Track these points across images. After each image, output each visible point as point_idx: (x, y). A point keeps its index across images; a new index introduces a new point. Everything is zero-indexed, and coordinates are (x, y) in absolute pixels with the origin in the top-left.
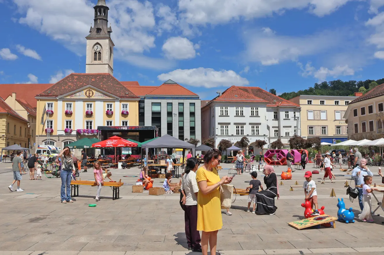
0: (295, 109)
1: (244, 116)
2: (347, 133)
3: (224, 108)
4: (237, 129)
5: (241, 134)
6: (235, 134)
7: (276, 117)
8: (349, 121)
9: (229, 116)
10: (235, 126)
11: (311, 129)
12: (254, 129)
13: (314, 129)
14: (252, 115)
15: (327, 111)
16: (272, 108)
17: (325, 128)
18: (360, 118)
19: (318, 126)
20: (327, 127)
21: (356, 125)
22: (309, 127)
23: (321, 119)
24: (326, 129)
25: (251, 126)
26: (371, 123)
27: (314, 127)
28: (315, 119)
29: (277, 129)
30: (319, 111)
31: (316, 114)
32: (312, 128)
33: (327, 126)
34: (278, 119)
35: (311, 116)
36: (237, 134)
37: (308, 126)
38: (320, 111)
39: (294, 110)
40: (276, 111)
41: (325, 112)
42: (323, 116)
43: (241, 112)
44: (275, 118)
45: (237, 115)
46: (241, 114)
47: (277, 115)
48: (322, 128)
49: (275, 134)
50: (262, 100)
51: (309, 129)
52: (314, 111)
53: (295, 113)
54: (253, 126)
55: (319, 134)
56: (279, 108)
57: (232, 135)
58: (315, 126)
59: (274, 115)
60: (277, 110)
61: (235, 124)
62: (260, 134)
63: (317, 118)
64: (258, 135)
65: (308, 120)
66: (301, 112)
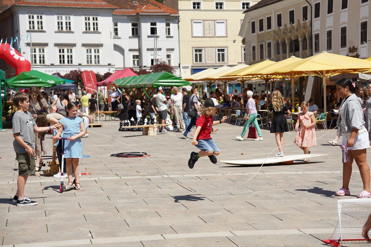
0: (168, 18)
1: (73, 33)
2: (245, 60)
3: (35, 16)
4: (60, 54)
5: (68, 62)
6: (57, 63)
7: (136, 32)
8: (246, 40)
9: (44, 32)
10: (57, 49)
11: (198, 53)
12: (91, 54)
13: (203, 53)
14: (87, 31)
15: (226, 20)
16: (128, 16)
17: (223, 50)
18: (258, 35)
19: (211, 47)
20: (227, 49)
21: (254, 48)
22: (195, 50)
23: (217, 35)
24: (225, 52)
25: (85, 49)
26: (269, 45)
27: (203, 49)
28: (206, 36)
29: (137, 53)
30: (213, 22)
31: (207, 27)
32: (200, 51)
33: (227, 47)
34: (139, 36)
35: (198, 29)
36: (61, 62)
37: (192, 48)
38: (215, 20)
39: (166, 20)
40: (134, 22)
41: (223, 23)
42: (220, 30)
43: (66, 25)
44: (133, 34)
45: (60, 30)
46: (67, 27)
47: (137, 29)
48: (219, 50)
49: (134, 61)
50: (104, 3)
51: (194, 53)
52: (204, 20)
53: (168, 25)
54: (89, 48)
55: (212, 62)
56: (140, 17)
57: (52, 65)
58: (205, 47)
59: (133, 29)
60: (138, 20)
61: (56, 45)
62: (101, 63)
63: (210, 33)
64: (99, 65)
65: (192, 37)
66: (180, 23)
